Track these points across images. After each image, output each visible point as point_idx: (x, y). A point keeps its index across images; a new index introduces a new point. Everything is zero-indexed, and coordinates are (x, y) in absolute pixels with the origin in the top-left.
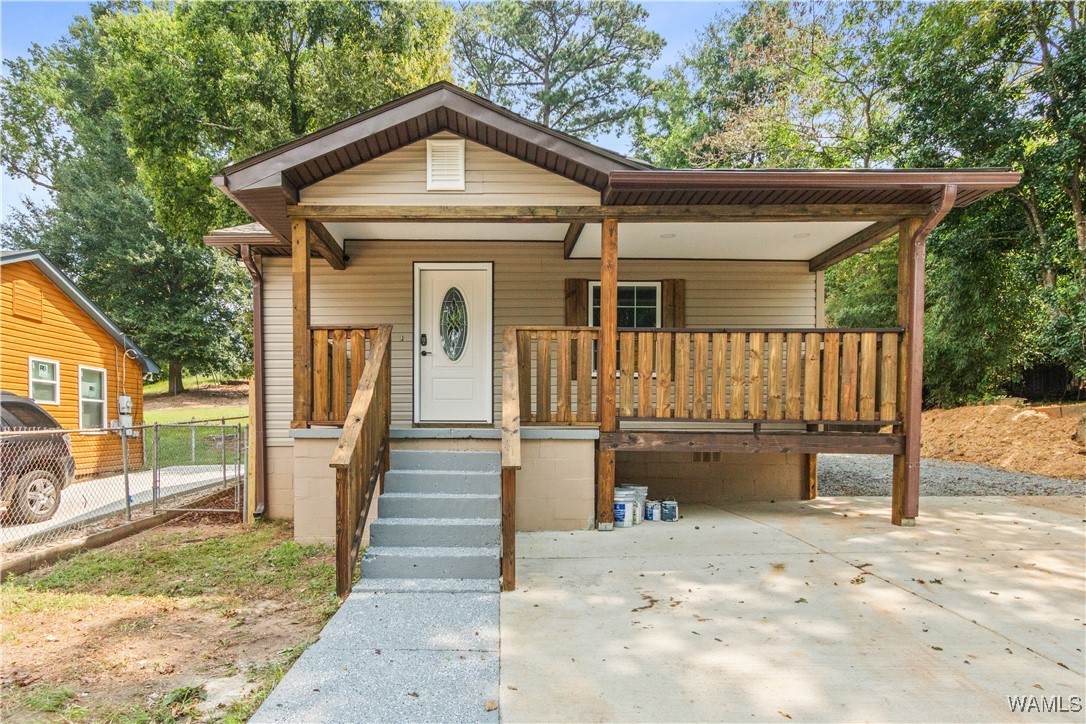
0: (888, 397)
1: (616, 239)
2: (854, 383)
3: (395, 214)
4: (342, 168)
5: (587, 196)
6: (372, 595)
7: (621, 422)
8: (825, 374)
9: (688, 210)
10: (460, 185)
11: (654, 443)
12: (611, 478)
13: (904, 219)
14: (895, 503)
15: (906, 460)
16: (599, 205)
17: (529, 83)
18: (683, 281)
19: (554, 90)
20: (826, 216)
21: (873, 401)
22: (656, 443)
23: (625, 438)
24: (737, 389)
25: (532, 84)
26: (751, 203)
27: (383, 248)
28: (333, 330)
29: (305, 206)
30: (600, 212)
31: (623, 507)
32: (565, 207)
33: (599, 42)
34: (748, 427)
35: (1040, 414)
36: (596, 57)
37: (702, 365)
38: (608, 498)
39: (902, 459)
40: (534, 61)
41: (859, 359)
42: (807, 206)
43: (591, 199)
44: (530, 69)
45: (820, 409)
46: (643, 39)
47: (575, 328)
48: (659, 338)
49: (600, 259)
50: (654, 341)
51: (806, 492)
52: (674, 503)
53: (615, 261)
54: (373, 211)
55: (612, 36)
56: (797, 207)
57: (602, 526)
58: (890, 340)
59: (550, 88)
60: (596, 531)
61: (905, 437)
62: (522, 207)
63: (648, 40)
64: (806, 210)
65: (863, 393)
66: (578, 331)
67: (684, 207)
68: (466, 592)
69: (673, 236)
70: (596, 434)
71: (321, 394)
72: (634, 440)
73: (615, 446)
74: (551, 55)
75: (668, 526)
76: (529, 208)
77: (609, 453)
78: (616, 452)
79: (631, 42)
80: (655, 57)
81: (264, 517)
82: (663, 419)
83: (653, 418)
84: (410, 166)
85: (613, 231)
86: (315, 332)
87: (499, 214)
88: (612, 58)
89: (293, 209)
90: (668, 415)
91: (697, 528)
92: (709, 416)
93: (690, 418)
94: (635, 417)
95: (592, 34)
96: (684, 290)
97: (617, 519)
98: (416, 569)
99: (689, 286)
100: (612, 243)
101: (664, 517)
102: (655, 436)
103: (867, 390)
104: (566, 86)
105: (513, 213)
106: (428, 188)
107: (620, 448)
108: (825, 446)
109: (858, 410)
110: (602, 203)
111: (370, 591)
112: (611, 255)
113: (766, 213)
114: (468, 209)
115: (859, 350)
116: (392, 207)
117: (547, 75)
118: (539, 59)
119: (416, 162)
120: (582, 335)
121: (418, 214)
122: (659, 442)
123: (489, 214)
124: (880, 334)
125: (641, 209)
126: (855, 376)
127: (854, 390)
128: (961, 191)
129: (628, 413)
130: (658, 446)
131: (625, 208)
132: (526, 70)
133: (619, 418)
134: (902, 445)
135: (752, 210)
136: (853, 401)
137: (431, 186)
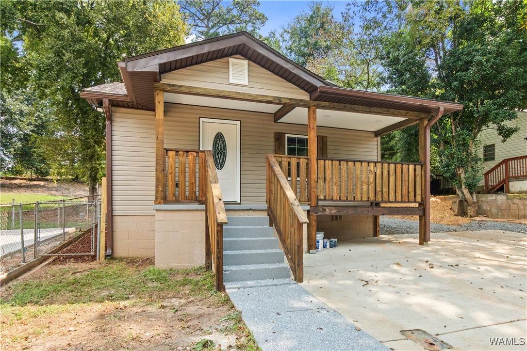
0: (418, 192)
1: (316, 116)
2: (407, 185)
3: (213, 93)
4: (186, 66)
5: (304, 95)
6: (237, 290)
7: (319, 202)
8: (397, 181)
9: (345, 106)
10: (246, 82)
11: (333, 212)
12: (315, 228)
13: (421, 119)
14: (420, 236)
15: (425, 218)
16: (309, 100)
17: (197, 25)
18: (326, 137)
19: (212, 31)
20: (396, 114)
21: (413, 193)
22: (334, 211)
23: (321, 209)
24: (365, 187)
25: (199, 26)
26: (370, 106)
27: (183, 108)
28: (178, 151)
29: (164, 84)
30: (309, 103)
31: (318, 242)
32: (294, 99)
33: (235, 12)
34: (369, 204)
35: (437, 200)
36: (234, 19)
37: (351, 176)
38: (314, 238)
39: (423, 217)
40: (201, 15)
41: (409, 176)
42: (390, 110)
43: (306, 97)
44: (199, 19)
45: (395, 196)
46: (257, 15)
47: (299, 157)
48: (334, 163)
49: (307, 125)
50: (332, 164)
51: (376, 234)
52: (336, 240)
53: (315, 127)
54: (202, 90)
55: (242, 11)
56: (386, 109)
57: (311, 251)
58: (418, 167)
59: (209, 30)
60: (309, 254)
61: (424, 208)
62: (275, 97)
63: (260, 16)
64: (389, 111)
65: (410, 190)
66: (300, 158)
67: (344, 105)
68: (282, 284)
69: (329, 116)
70: (308, 208)
71: (172, 186)
72: (324, 210)
73: (317, 213)
74: (210, 13)
75: (333, 250)
76: (278, 97)
77: (314, 217)
78: (317, 216)
79: (251, 16)
80: (262, 25)
81: (110, 257)
82: (336, 200)
83: (332, 200)
84: (221, 69)
85: (314, 112)
86: (168, 152)
87: (264, 99)
88: (241, 21)
89: (157, 84)
90: (338, 199)
91: (350, 250)
92: (354, 199)
93: (347, 200)
94: (325, 199)
95: (232, 8)
96: (326, 141)
97: (317, 248)
98: (251, 276)
99: (328, 139)
100: (314, 118)
101: (331, 246)
102: (333, 208)
103: (411, 189)
104: (218, 31)
105: (271, 99)
106: (230, 82)
107: (319, 214)
108: (398, 212)
109: (408, 197)
110: (310, 99)
111: (235, 288)
112: (314, 124)
113: (375, 111)
114: (249, 95)
115: (408, 172)
116: (212, 90)
117: (208, 23)
118: (204, 14)
119: (223, 68)
120: (301, 160)
121: (225, 95)
122: (335, 211)
123: (260, 99)
124: (415, 165)
125: (327, 104)
126: (407, 182)
127: (407, 189)
128: (445, 110)
129: (322, 197)
130: (334, 213)
131: (320, 102)
132: (197, 18)
133: (318, 200)
134: (423, 211)
135: (370, 109)
136: (407, 193)
137: (231, 81)
